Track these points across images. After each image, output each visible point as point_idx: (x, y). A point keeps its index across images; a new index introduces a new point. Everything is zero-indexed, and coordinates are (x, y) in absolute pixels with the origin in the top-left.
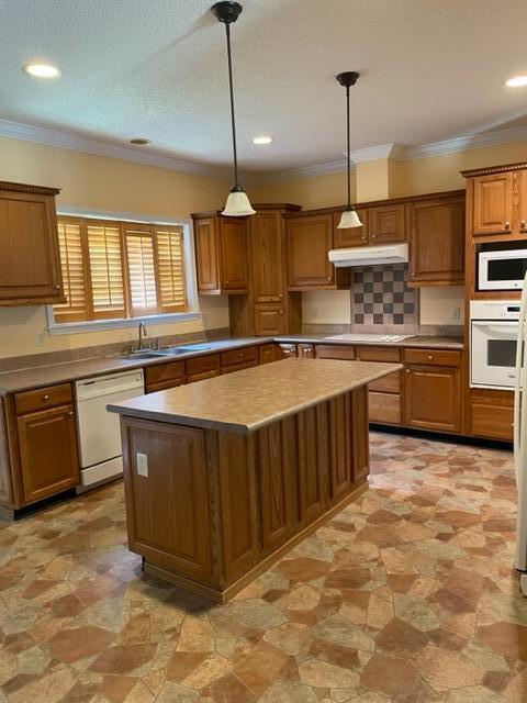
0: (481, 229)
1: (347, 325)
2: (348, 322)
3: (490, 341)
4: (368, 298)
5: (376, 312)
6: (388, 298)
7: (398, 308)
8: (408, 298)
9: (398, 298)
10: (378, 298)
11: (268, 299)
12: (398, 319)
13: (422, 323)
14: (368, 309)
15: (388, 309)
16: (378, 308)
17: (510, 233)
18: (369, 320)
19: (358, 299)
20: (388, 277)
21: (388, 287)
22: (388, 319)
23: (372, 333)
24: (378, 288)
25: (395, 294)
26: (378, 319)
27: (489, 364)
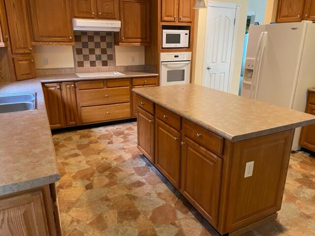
0: (165, 18)
1: (72, 68)
2: (72, 66)
3: (168, 71)
4: (86, 51)
5: (91, 60)
6: (98, 52)
7: (104, 57)
8: (109, 52)
9: (104, 51)
10: (92, 51)
11: (22, 51)
12: (105, 64)
13: (117, 65)
14: (86, 58)
15: (99, 58)
16: (93, 58)
17: (175, 22)
18: (87, 64)
19: (79, 52)
20: (97, 39)
21: (97, 45)
22: (99, 63)
23: (89, 72)
24: (91, 45)
25: (102, 49)
26: (93, 64)
27: (168, 81)
